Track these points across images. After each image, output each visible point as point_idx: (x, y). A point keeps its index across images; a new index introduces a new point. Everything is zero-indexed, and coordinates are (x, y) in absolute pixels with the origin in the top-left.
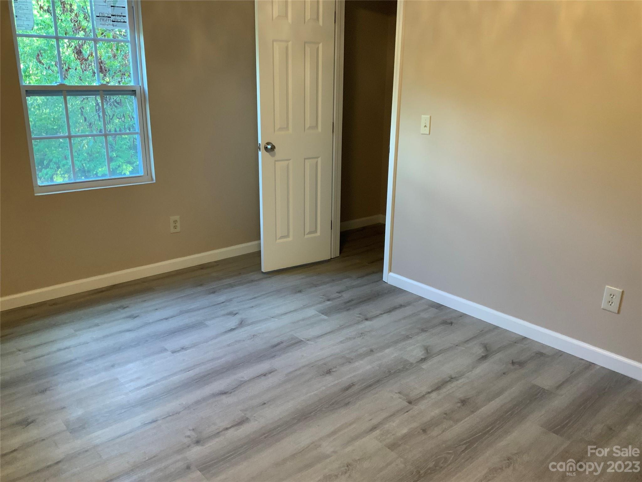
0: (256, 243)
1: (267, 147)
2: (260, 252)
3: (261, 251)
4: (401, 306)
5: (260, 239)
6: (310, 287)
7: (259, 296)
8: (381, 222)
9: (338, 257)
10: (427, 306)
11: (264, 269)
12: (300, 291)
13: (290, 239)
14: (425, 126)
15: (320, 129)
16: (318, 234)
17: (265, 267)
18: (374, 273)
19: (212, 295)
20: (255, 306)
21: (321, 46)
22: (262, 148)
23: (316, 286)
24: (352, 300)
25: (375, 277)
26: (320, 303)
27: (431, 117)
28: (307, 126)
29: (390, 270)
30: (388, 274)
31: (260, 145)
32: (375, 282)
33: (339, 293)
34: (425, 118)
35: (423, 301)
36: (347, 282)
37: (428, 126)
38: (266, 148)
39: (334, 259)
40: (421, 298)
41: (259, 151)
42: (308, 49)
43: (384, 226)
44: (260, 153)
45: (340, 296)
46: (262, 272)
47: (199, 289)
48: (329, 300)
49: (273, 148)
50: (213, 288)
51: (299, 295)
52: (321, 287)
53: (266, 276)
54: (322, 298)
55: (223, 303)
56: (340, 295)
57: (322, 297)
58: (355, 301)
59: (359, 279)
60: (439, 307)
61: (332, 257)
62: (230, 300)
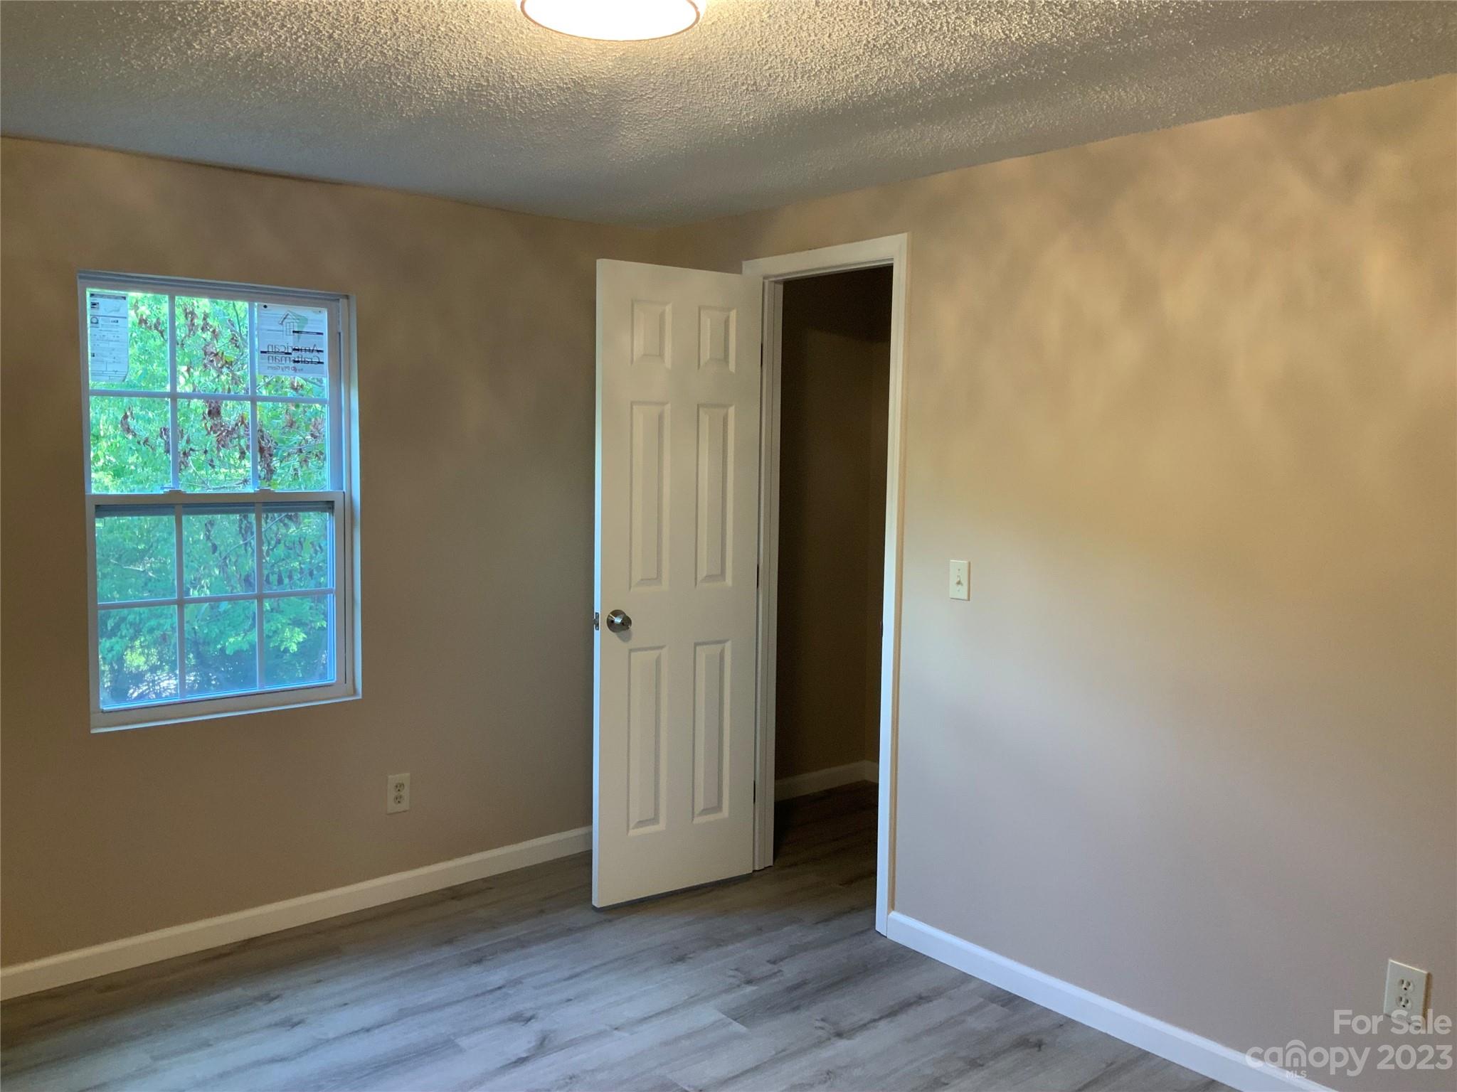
0: (580, 831)
1: (613, 622)
2: (589, 854)
3: (591, 850)
4: (921, 999)
5: (589, 821)
6: (706, 948)
7: (585, 972)
8: (867, 777)
9: (770, 866)
10: (982, 1000)
11: (597, 901)
12: (681, 959)
13: (661, 826)
14: (959, 583)
15: (729, 581)
16: (725, 812)
17: (601, 896)
18: (853, 909)
19: (474, 969)
20: (575, 998)
21: (732, 410)
22: (602, 622)
23: (719, 943)
24: (804, 983)
25: (857, 921)
26: (728, 990)
27: (970, 563)
28: (702, 573)
29: (892, 906)
30: (888, 914)
31: (597, 617)
32: (858, 934)
33: (774, 962)
34: (957, 567)
35: (972, 986)
36: (794, 934)
37: (965, 582)
38: (611, 623)
39: (760, 872)
40: (966, 978)
41: (595, 631)
42: (705, 419)
43: (875, 787)
44: (597, 634)
45: (776, 970)
46: (594, 908)
47: (446, 951)
48: (749, 982)
49: (627, 622)
50: (478, 950)
51: (681, 967)
52: (730, 947)
53: (603, 916)
54: (734, 977)
55: (500, 988)
56: (775, 968)
57: (732, 973)
58: (810, 985)
59: (820, 926)
60: (1009, 1001)
61: (757, 868)
62: (517, 982)
